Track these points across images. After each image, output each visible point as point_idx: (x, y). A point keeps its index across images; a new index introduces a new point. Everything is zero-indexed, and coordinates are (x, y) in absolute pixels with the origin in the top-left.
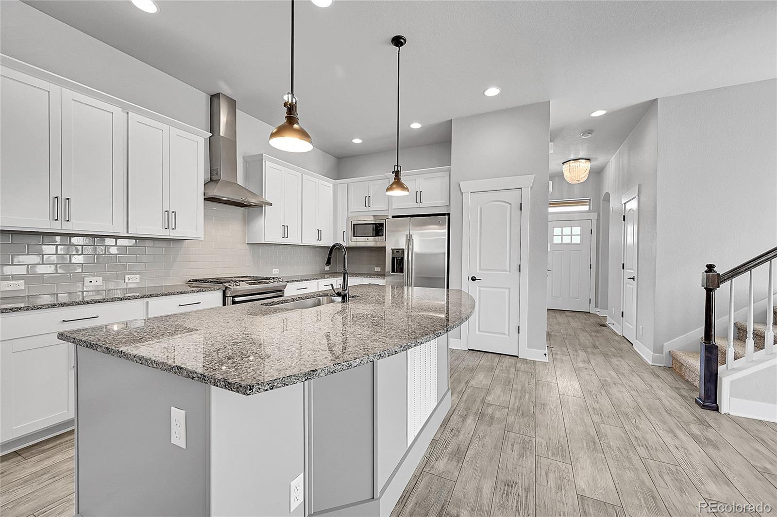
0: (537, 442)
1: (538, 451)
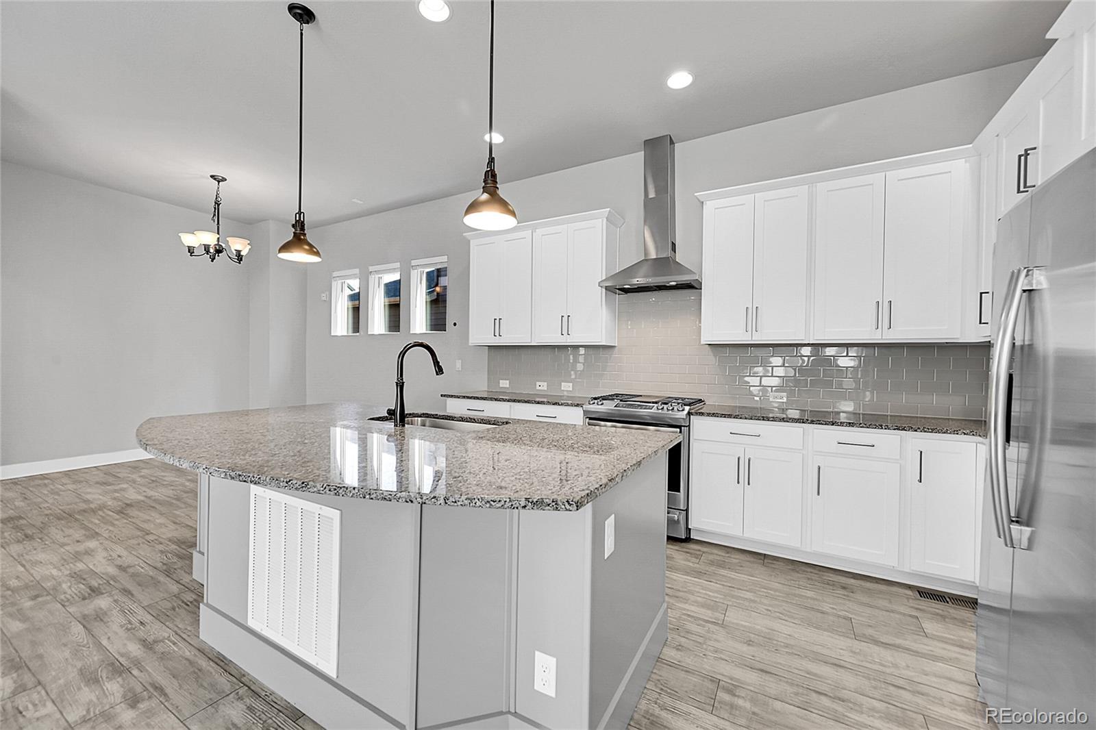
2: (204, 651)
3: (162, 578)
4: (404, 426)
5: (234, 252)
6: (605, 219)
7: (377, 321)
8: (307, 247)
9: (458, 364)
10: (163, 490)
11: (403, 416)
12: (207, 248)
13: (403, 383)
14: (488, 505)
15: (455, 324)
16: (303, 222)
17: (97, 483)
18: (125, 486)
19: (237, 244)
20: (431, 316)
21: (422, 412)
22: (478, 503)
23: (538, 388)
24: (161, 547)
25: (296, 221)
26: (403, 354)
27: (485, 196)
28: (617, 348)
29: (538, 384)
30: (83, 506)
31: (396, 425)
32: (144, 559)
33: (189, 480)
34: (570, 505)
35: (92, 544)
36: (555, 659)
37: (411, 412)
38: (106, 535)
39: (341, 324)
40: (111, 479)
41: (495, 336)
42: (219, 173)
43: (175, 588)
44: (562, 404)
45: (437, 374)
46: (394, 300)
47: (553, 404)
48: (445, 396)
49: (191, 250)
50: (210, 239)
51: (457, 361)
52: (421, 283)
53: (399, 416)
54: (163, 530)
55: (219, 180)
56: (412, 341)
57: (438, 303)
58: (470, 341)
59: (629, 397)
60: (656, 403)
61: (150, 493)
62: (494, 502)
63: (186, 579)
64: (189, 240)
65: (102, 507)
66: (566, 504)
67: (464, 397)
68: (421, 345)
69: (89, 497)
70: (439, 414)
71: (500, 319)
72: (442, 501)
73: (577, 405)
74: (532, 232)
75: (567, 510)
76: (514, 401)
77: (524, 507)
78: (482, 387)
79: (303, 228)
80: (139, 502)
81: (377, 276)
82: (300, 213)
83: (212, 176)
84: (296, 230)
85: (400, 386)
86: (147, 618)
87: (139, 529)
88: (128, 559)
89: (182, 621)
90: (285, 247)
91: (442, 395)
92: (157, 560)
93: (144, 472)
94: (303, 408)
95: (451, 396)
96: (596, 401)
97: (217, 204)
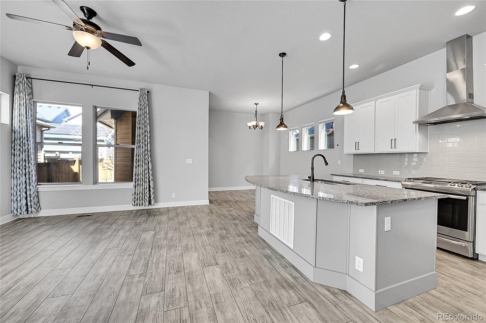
0: (247, 282)
1: (243, 277)
2: (259, 237)
3: (248, 220)
4: (314, 182)
5: (261, 126)
6: (418, 90)
7: (306, 145)
8: (284, 126)
9: (339, 162)
10: (244, 199)
11: (314, 180)
12: (254, 126)
13: (314, 168)
14: (335, 201)
15: (338, 145)
16: (283, 118)
17: (229, 195)
18: (235, 196)
19: (261, 124)
20: (328, 141)
21: (321, 179)
22: (332, 200)
23: (379, 173)
24: (246, 212)
25: (281, 118)
26: (313, 158)
27: (342, 105)
28: (428, 154)
29: (379, 171)
30: (228, 200)
31: (311, 182)
32: (244, 215)
33: (249, 197)
34: (362, 204)
35: (232, 209)
36: (363, 260)
37: (317, 179)
38: (234, 207)
39: (292, 147)
40: (232, 194)
41: (356, 150)
42: (257, 102)
43: (250, 222)
44: (390, 181)
45: (326, 165)
46: (311, 135)
47: (385, 180)
48: (332, 175)
49: (250, 127)
50: (254, 123)
51: (339, 161)
52: (323, 129)
53: (312, 179)
54: (246, 209)
55: (256, 104)
56: (317, 154)
57: (330, 136)
58: (344, 153)
59: (433, 179)
60: (450, 182)
61: (241, 199)
62: (337, 200)
63: (253, 221)
64: (250, 124)
65: (231, 201)
66: (361, 204)
67: (341, 176)
68: (320, 155)
69: (228, 198)
70: (327, 180)
71: (358, 142)
72: (322, 199)
73: (399, 181)
74: (375, 102)
75: (361, 206)
76: (364, 178)
77: (347, 203)
78: (350, 172)
79: (283, 120)
80: (239, 201)
81: (305, 128)
82: (282, 115)
83: (255, 104)
84: (281, 121)
85: (313, 169)
86: (246, 227)
87: (241, 208)
88: (240, 214)
89: (254, 230)
90: (278, 127)
91: (331, 175)
92: (246, 215)
93: (238, 193)
94: (279, 176)
95: (335, 175)
96: (410, 180)
97: (256, 112)
